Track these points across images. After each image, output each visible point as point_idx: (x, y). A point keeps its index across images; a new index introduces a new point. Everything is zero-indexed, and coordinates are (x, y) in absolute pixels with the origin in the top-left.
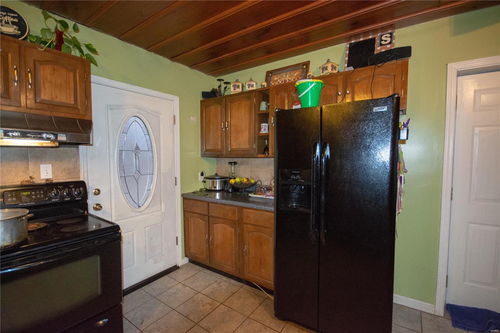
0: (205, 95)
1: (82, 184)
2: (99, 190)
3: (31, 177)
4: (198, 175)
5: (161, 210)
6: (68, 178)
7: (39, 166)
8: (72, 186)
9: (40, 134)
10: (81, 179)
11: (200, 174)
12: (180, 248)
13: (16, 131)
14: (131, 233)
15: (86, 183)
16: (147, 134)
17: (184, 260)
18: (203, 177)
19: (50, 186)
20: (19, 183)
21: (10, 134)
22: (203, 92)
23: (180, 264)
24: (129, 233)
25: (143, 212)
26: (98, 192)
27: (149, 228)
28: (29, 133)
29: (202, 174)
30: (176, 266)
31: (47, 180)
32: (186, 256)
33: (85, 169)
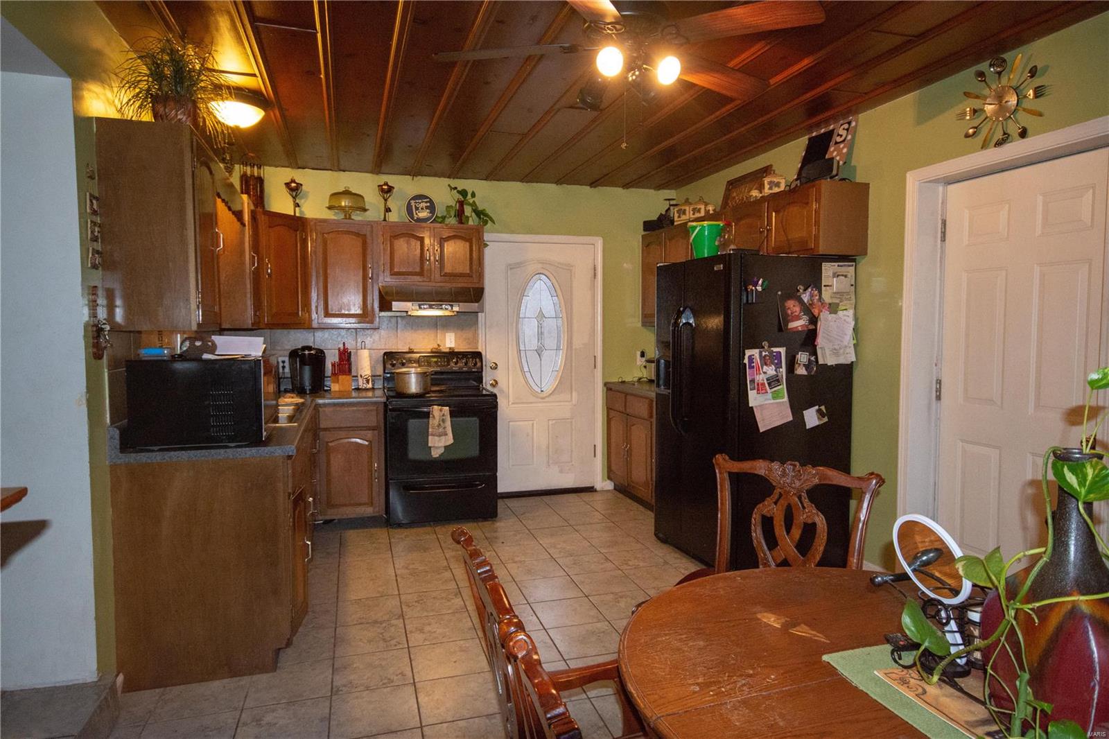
0: (648, 226)
1: (478, 355)
2: (496, 364)
3: (438, 345)
4: (636, 356)
5: (571, 400)
6: (468, 349)
7: (445, 336)
8: (469, 356)
9: (441, 305)
10: (480, 350)
11: (639, 353)
12: (599, 464)
13: (426, 304)
14: (531, 422)
15: (483, 354)
16: (555, 295)
17: (604, 483)
18: (644, 359)
19: (452, 354)
20: (430, 350)
21: (422, 306)
22: (645, 223)
23: (598, 486)
24: (526, 423)
25: (547, 400)
26: (495, 367)
27: (554, 422)
28: (434, 305)
29: (643, 355)
30: (593, 487)
31: (450, 348)
32: (609, 478)
33: (484, 340)
